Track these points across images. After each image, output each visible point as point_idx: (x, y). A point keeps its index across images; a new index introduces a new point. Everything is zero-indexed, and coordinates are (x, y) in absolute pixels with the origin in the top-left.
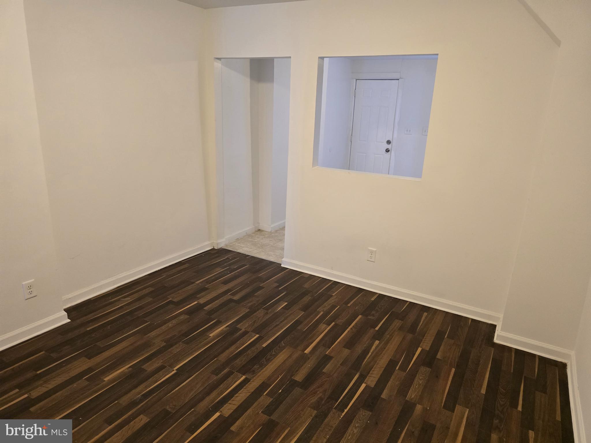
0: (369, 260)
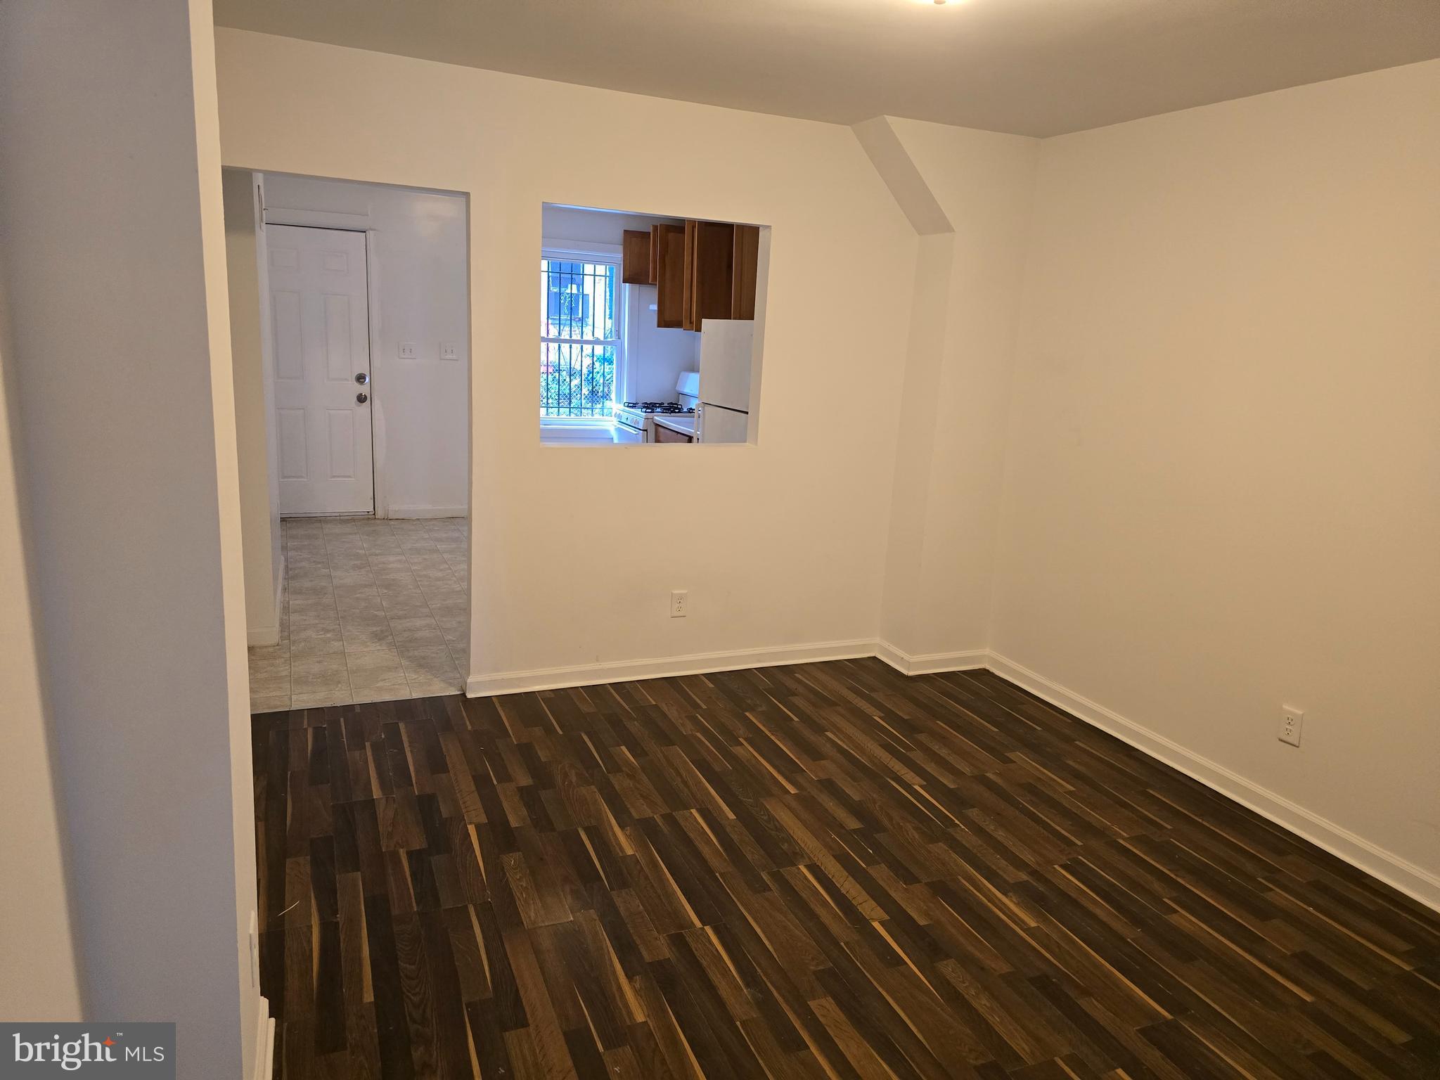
0: (675, 615)
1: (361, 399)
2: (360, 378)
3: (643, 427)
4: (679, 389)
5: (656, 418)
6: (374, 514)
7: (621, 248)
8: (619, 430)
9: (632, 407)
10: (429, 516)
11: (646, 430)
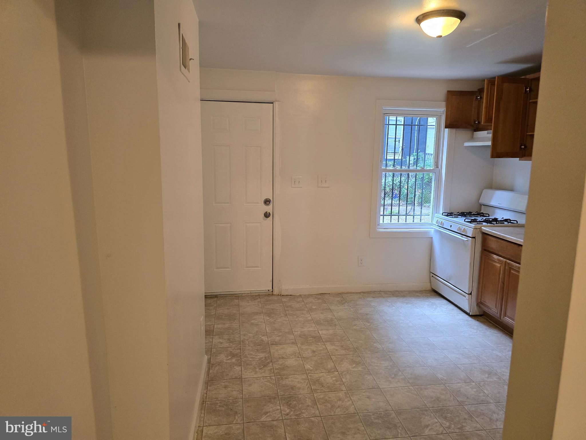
1: (267, 215)
2: (267, 202)
3: (472, 236)
4: (482, 201)
5: (483, 228)
6: (272, 291)
7: (444, 104)
8: (436, 231)
9: (447, 216)
10: (307, 293)
11: (474, 238)
